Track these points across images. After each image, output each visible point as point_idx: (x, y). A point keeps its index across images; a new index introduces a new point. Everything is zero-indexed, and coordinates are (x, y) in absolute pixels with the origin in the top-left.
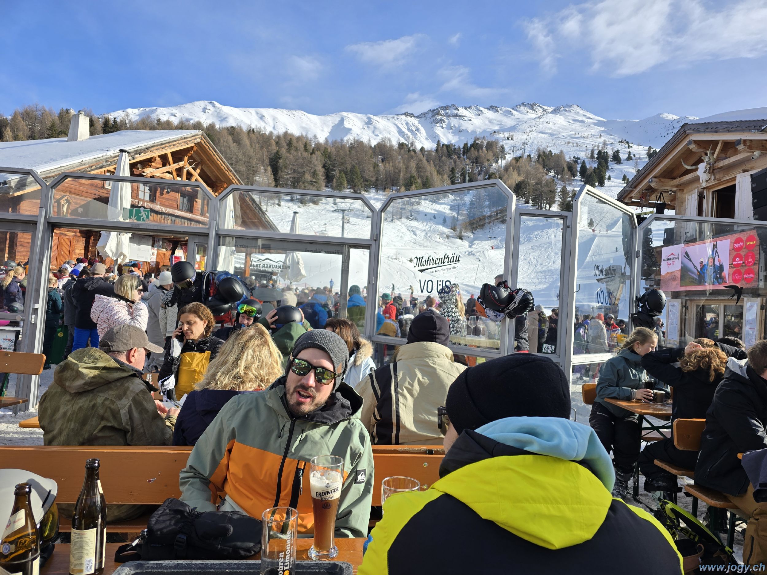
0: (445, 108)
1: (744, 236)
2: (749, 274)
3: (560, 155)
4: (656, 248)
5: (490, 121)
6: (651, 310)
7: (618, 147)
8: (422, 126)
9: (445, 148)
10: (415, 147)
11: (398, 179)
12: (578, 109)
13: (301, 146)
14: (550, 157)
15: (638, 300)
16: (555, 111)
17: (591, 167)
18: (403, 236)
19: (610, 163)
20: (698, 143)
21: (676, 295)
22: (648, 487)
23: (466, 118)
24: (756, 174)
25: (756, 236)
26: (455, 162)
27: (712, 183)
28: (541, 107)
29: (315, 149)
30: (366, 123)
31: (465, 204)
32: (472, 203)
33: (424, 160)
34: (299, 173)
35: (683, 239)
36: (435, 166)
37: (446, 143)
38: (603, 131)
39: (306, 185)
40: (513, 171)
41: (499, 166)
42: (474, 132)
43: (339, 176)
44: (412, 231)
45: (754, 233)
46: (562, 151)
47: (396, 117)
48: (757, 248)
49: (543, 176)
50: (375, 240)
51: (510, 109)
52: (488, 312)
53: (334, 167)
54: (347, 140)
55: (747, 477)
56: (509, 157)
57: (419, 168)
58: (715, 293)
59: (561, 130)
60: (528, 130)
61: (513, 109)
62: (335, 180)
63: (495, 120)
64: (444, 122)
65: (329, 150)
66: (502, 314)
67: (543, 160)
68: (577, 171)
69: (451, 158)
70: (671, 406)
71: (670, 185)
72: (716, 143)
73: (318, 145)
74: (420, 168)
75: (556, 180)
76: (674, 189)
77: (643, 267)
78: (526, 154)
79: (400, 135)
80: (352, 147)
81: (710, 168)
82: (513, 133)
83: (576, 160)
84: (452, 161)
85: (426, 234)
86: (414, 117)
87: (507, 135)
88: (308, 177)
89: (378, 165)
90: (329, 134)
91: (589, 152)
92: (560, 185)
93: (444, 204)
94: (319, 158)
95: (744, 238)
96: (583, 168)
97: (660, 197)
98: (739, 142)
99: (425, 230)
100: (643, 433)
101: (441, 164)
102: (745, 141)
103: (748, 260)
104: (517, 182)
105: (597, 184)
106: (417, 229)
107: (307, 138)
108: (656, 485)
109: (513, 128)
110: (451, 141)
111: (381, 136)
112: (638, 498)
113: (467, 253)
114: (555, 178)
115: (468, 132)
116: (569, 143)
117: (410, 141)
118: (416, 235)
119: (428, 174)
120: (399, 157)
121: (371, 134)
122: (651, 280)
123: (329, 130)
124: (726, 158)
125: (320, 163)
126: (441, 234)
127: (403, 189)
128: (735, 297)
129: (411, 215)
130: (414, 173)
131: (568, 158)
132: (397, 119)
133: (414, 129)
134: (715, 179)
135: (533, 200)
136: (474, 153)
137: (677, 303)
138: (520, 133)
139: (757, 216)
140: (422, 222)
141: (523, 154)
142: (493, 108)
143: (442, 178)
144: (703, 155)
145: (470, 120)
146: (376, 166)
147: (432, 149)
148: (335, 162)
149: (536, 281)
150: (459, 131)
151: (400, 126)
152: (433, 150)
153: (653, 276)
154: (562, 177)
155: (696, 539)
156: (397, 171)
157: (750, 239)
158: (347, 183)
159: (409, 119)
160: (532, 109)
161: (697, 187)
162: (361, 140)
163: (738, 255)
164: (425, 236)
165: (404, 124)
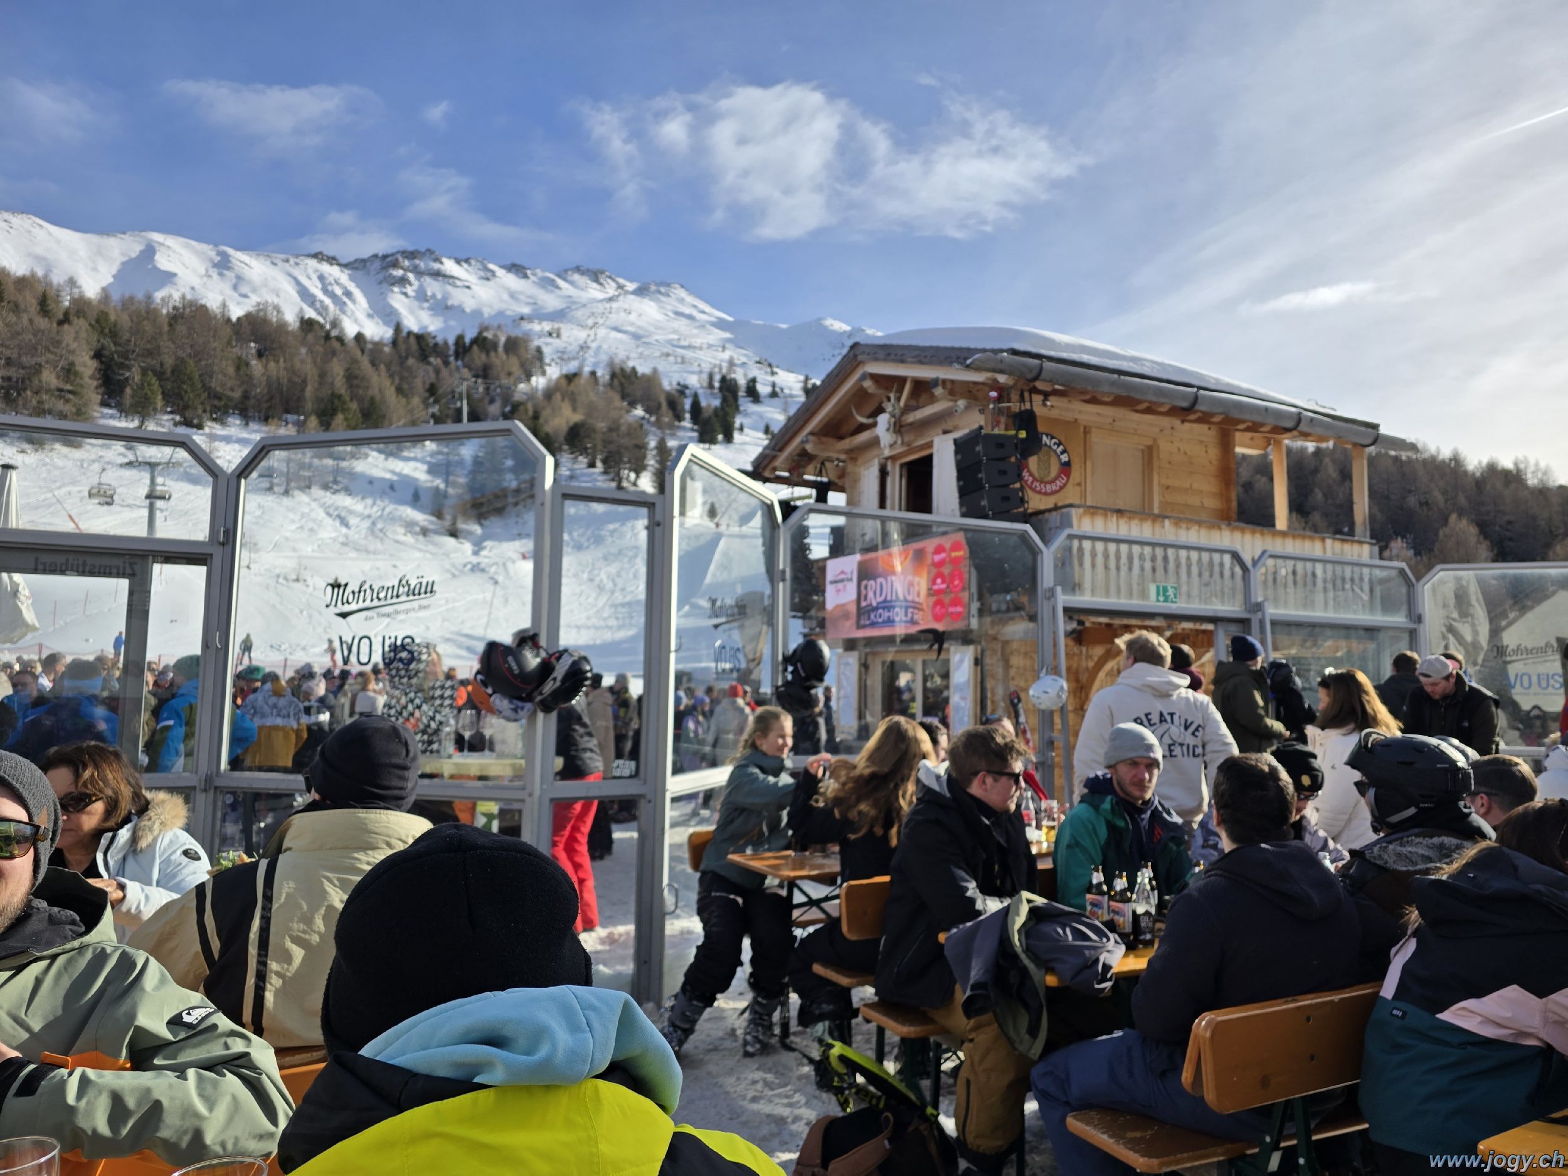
0: (412, 255)
1: (947, 542)
2: (956, 605)
3: (652, 380)
4: (817, 561)
5: (513, 295)
6: (808, 678)
7: (755, 372)
8: (358, 286)
9: (412, 340)
10: (342, 330)
11: (300, 399)
12: (682, 293)
13: (30, 302)
14: (633, 379)
15: (787, 660)
16: (641, 292)
17: (709, 406)
18: (315, 527)
19: (741, 401)
20: (876, 378)
21: (850, 645)
22: (806, 1018)
23: (458, 283)
24: (961, 438)
25: (964, 542)
26: (437, 372)
27: (899, 449)
28: (614, 280)
29: (72, 312)
30: (215, 265)
31: (461, 463)
32: (477, 462)
33: (365, 362)
34: (23, 368)
35: (858, 546)
36: (391, 376)
37: (415, 329)
38: (729, 340)
39: (45, 397)
40: (563, 400)
41: (532, 388)
42: (477, 313)
43: (141, 380)
44: (339, 516)
45: (960, 537)
46: (655, 371)
47: (292, 261)
48: (967, 562)
49: (621, 417)
50: (223, 544)
51: (552, 276)
52: (498, 702)
53: (127, 359)
54: (163, 299)
55: (951, 973)
56: (554, 372)
57: (351, 377)
58: (908, 639)
59: (652, 329)
60: (590, 322)
61: (559, 276)
62: (128, 391)
63: (521, 293)
64: (410, 284)
65: (113, 318)
66: (528, 706)
67: (622, 384)
68: (683, 410)
69: (429, 363)
70: (838, 857)
71: (837, 449)
72: (902, 381)
73: (81, 306)
74: (356, 377)
75: (646, 426)
76: (843, 457)
77: (792, 598)
78: (587, 369)
79: (303, 300)
80: (176, 317)
81: (895, 423)
82: (561, 325)
83: (682, 389)
84: (430, 369)
85: (374, 524)
86: (339, 265)
87: (547, 326)
88: (49, 378)
89: (247, 364)
90: (111, 280)
91: (705, 377)
92: (655, 435)
93: (415, 459)
94: (83, 335)
95: (948, 546)
96: (696, 406)
97: (821, 471)
98: (935, 382)
99: (369, 516)
100: (796, 913)
101: (406, 374)
102: (944, 382)
103: (952, 582)
104: (571, 423)
105: (720, 437)
106: (351, 512)
107: (50, 284)
108: (817, 1012)
109: (559, 315)
110: (426, 327)
111: (254, 299)
112: (788, 1041)
113: (469, 566)
114: (644, 422)
115: (463, 311)
116: (668, 355)
117: (331, 317)
118: (347, 525)
119: (374, 391)
120: (303, 351)
121: (229, 291)
122: (811, 618)
123: (114, 270)
124: (917, 408)
125: (84, 347)
126: (409, 525)
127: (313, 421)
128: (936, 646)
129: (335, 482)
130: (340, 385)
131: (668, 384)
132: (297, 264)
133: (338, 291)
134: (903, 443)
135: (605, 461)
136: (478, 357)
137: (853, 659)
138: (574, 327)
139: (964, 509)
140: (363, 498)
141: (581, 367)
142: (517, 269)
143: (408, 403)
144: (885, 400)
145: (468, 287)
146: (241, 364)
147: (382, 339)
148: (131, 347)
149: (613, 622)
150: (442, 308)
151: (304, 281)
152: (385, 341)
153: (813, 612)
154: (658, 420)
155: (881, 1105)
156: (296, 380)
157: (956, 547)
158: (164, 399)
159: (325, 268)
160: (597, 281)
161: (878, 456)
162: (203, 302)
163: (940, 575)
164: (372, 529)
165: (314, 277)
